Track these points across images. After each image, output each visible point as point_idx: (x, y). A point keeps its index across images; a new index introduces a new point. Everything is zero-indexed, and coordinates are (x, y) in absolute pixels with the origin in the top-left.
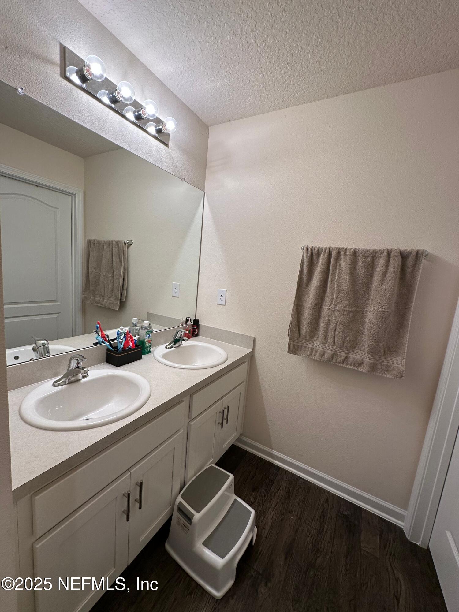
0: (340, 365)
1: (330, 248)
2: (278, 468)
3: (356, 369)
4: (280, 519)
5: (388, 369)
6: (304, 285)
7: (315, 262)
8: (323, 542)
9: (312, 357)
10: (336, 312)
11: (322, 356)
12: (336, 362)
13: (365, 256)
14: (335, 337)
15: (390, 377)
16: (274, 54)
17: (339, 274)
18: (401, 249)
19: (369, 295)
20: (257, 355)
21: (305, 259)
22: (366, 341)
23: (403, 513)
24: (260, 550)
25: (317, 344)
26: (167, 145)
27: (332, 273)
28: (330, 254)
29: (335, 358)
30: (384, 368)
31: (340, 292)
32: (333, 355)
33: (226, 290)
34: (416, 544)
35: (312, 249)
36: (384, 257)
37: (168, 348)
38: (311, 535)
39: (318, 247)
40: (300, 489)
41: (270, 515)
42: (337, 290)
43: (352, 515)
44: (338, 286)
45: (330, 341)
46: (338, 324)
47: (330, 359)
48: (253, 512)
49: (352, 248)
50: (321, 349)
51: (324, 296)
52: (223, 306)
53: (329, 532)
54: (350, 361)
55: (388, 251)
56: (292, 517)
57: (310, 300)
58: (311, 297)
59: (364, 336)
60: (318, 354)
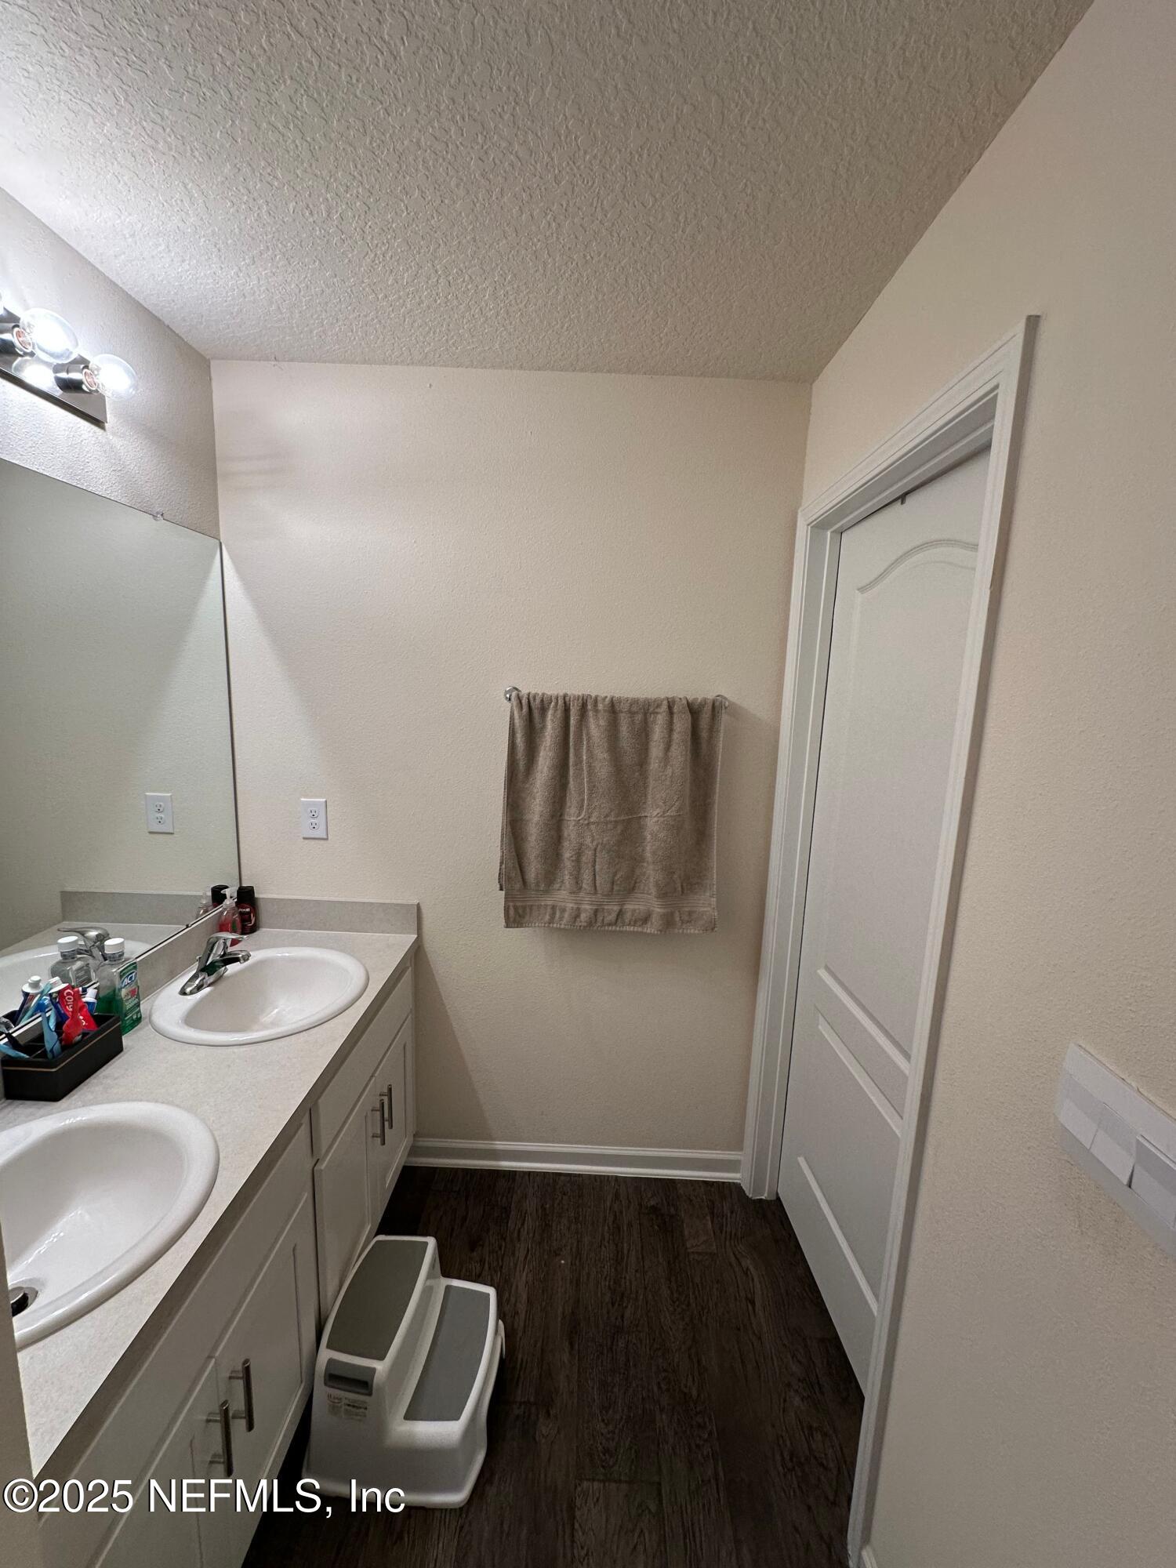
0: (610, 928)
1: (565, 696)
2: (511, 1175)
3: (640, 929)
4: (542, 1276)
5: (690, 918)
6: (521, 777)
7: (538, 726)
8: (628, 1278)
9: (555, 925)
10: (593, 827)
11: (575, 920)
12: (603, 925)
13: (632, 713)
14: (595, 877)
15: (697, 932)
16: (407, 271)
17: (588, 747)
18: (688, 697)
19: (646, 787)
20: (431, 945)
21: (517, 721)
22: (651, 874)
23: (739, 1158)
24: (519, 1360)
25: (562, 896)
26: (98, 423)
27: (575, 749)
28: (567, 710)
29: (600, 919)
30: (686, 918)
31: (594, 786)
32: (596, 912)
33: (326, 801)
34: (761, 1199)
35: (528, 699)
36: (664, 714)
37: (192, 993)
38: (603, 1277)
39: (540, 694)
40: (564, 1197)
41: (522, 1280)
42: (589, 782)
43: (662, 1200)
44: (590, 774)
45: (586, 884)
46: (598, 849)
47: (591, 922)
48: (491, 1291)
49: (606, 697)
50: (571, 905)
51: (565, 796)
52: (322, 842)
53: (634, 1253)
54: (628, 916)
55: (668, 702)
56: (563, 1262)
57: (538, 806)
58: (537, 800)
59: (645, 864)
60: (566, 915)
